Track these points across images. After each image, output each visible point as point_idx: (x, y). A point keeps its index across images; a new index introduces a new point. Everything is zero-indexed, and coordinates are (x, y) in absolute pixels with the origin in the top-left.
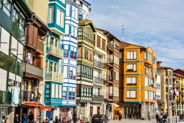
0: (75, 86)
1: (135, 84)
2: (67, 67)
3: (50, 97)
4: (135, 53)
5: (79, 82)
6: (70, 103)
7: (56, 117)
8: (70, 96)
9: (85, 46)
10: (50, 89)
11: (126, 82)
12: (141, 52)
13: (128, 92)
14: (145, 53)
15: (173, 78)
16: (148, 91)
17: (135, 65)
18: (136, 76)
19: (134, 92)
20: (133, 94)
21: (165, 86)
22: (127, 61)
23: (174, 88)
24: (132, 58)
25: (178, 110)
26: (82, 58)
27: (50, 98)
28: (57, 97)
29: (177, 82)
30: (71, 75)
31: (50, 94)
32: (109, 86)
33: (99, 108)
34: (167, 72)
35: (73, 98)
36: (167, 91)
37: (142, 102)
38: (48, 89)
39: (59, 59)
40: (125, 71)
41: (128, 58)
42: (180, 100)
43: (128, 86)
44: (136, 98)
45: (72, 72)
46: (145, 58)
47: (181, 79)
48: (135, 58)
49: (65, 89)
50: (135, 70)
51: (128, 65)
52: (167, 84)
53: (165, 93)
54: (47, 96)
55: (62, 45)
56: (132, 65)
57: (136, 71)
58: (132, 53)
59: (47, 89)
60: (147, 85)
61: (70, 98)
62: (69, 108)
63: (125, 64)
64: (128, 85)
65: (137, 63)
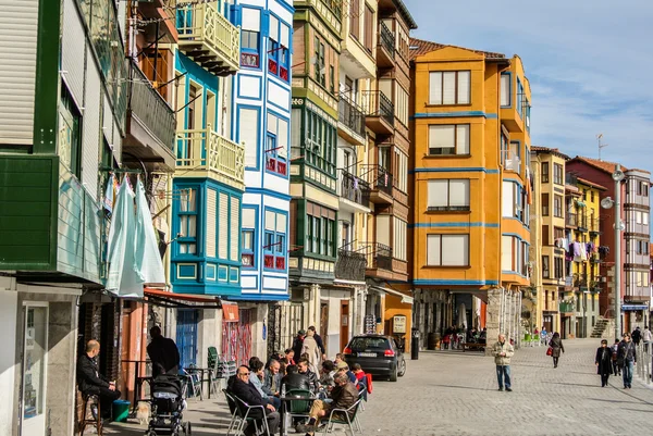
0: (285, 205)
1: (465, 210)
2: (255, 112)
3: (199, 251)
4: (464, 77)
5: (297, 190)
6: (268, 283)
7: (212, 350)
8: (269, 253)
9: (315, 22)
10: (198, 215)
11: (425, 200)
12: (487, 75)
13: (433, 242)
14: (503, 81)
15: (568, 192)
16: (514, 236)
17: (462, 131)
18: (469, 175)
19: (460, 241)
20: (454, 251)
21: (540, 221)
22: (431, 112)
23: (568, 231)
24: (449, 100)
25: (581, 314)
26: (305, 77)
27: (198, 260)
28: (223, 256)
29: (577, 207)
30: (271, 157)
31: (197, 241)
32: (375, 214)
33: (345, 308)
34: (545, 165)
35: (280, 263)
36: (546, 242)
37: (492, 285)
38: (189, 215)
39: (226, 71)
40: (419, 155)
41: (435, 99)
42: (585, 276)
43: (436, 219)
44: (468, 267)
45: (273, 138)
46: (504, 101)
47: (589, 196)
48: (463, 99)
49: (249, 219)
50: (461, 150)
51: (433, 131)
52: (546, 214)
53: (539, 250)
54: (183, 249)
55: (233, 10)
56: (451, 130)
57: (468, 156)
58: (449, 77)
59: (181, 215)
60: (511, 215)
61: (268, 261)
62: (254, 310)
63: (420, 125)
64: (434, 211)
65: (472, 121)
